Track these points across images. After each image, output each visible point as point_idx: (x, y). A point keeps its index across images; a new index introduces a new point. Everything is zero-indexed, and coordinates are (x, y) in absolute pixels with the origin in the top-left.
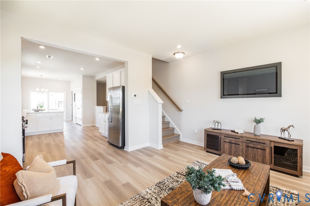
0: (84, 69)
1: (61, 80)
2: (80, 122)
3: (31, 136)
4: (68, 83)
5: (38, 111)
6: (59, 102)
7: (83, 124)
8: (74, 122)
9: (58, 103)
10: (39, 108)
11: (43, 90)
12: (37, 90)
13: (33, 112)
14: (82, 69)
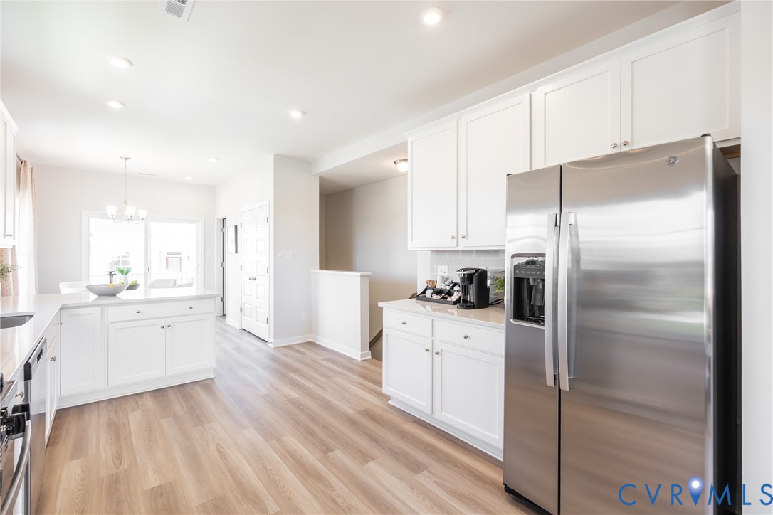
0: (304, 113)
1: (189, 179)
2: (263, 330)
3: (81, 408)
4: (210, 190)
5: (113, 295)
6: (168, 253)
7: (275, 338)
8: (233, 320)
9: (167, 258)
10: (118, 279)
11: (130, 210)
12: (111, 210)
13: (93, 297)
14: (296, 115)
